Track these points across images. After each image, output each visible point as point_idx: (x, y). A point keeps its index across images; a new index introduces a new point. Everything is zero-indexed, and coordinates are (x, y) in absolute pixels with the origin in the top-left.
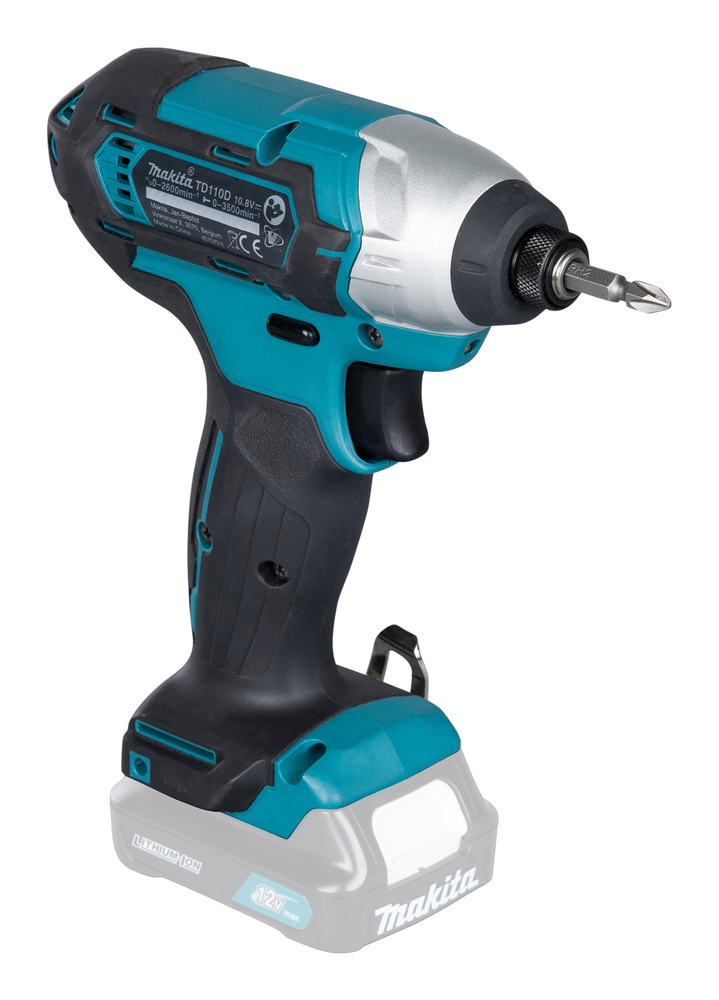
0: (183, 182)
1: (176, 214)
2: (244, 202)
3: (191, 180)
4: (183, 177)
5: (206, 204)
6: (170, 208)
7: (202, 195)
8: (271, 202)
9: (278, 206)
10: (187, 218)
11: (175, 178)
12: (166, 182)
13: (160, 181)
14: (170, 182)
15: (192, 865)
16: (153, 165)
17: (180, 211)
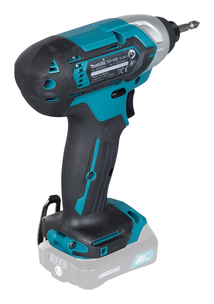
0: (103, 64)
1: (101, 75)
2: (122, 58)
3: (105, 62)
4: (102, 63)
5: (111, 66)
6: (98, 75)
7: (109, 64)
8: (130, 53)
9: (133, 52)
10: (105, 74)
11: (100, 65)
12: (97, 67)
13: (95, 68)
14: (99, 67)
15: (117, 269)
16: (92, 65)
17: (102, 74)
